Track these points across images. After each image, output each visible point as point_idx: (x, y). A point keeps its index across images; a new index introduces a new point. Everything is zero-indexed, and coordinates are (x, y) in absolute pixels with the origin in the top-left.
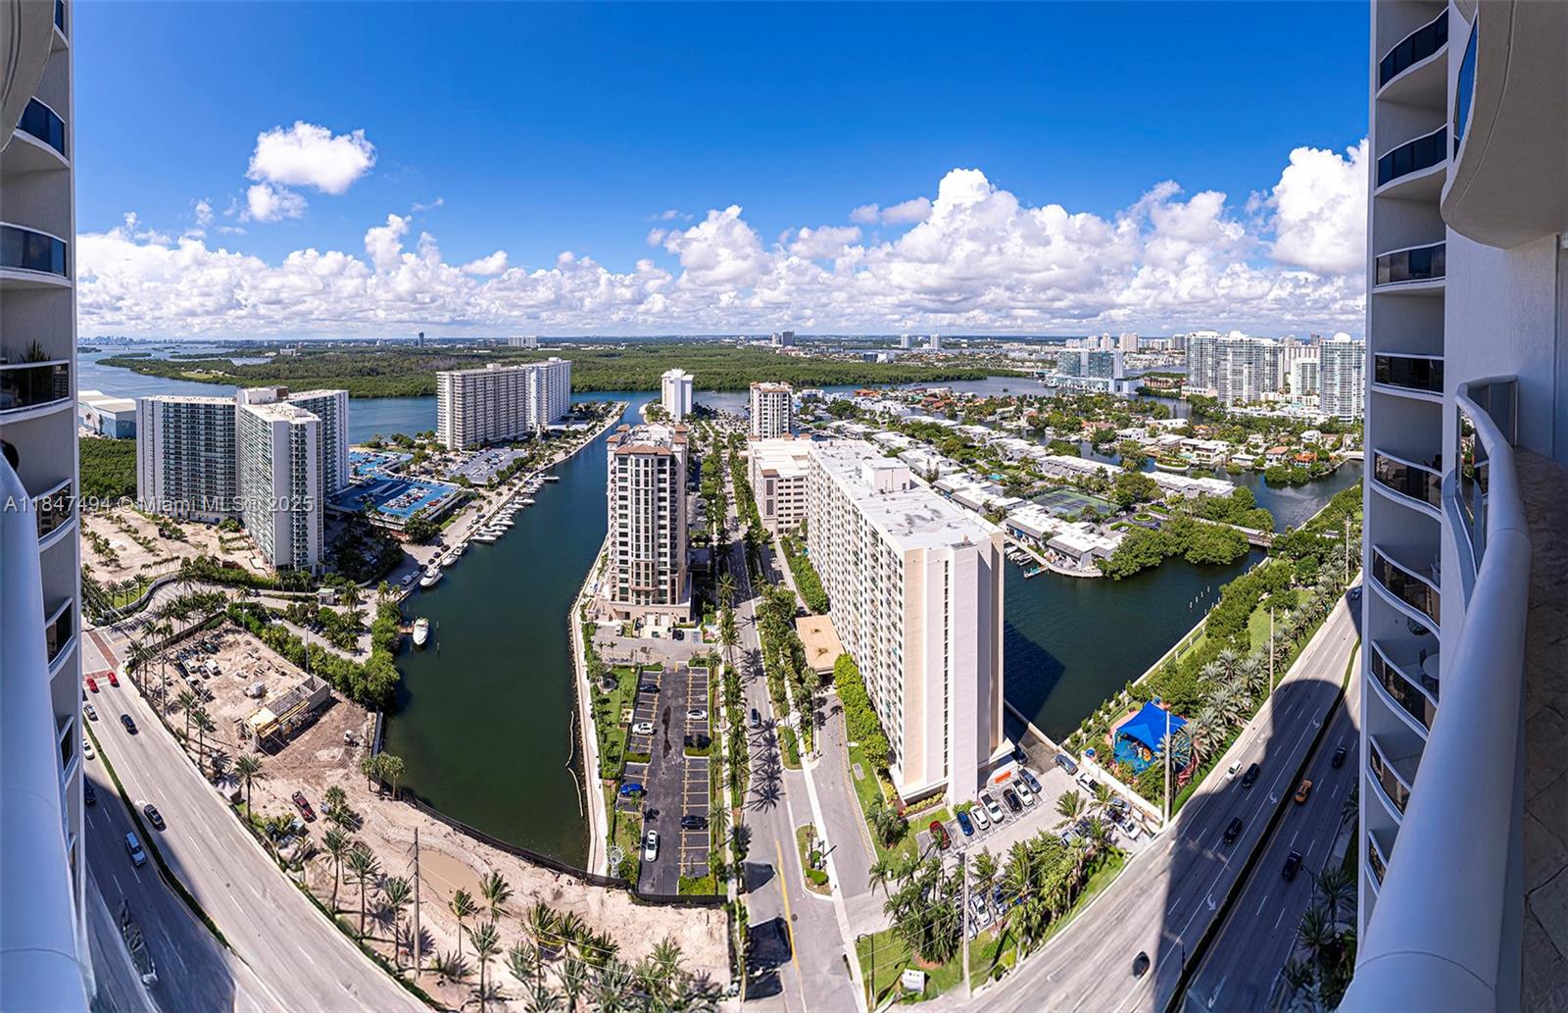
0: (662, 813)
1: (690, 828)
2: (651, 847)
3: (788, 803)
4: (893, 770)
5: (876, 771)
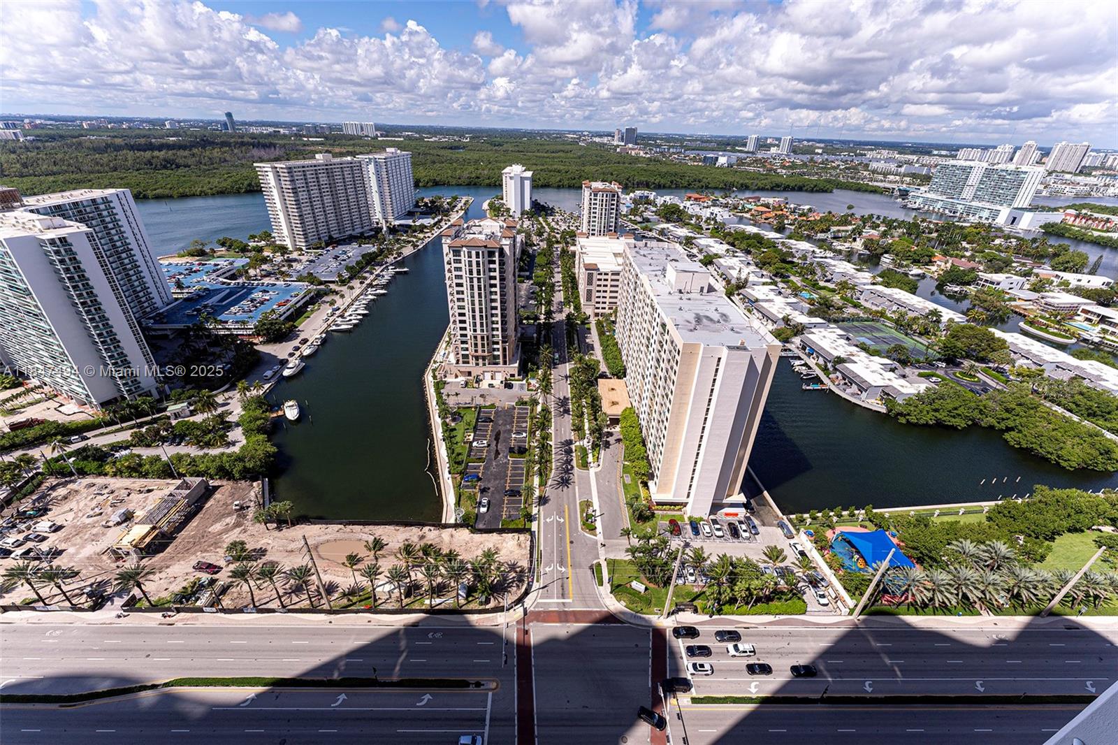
0: (492, 489)
1: (510, 496)
2: (484, 506)
3: (577, 487)
4: (651, 484)
5: (639, 482)
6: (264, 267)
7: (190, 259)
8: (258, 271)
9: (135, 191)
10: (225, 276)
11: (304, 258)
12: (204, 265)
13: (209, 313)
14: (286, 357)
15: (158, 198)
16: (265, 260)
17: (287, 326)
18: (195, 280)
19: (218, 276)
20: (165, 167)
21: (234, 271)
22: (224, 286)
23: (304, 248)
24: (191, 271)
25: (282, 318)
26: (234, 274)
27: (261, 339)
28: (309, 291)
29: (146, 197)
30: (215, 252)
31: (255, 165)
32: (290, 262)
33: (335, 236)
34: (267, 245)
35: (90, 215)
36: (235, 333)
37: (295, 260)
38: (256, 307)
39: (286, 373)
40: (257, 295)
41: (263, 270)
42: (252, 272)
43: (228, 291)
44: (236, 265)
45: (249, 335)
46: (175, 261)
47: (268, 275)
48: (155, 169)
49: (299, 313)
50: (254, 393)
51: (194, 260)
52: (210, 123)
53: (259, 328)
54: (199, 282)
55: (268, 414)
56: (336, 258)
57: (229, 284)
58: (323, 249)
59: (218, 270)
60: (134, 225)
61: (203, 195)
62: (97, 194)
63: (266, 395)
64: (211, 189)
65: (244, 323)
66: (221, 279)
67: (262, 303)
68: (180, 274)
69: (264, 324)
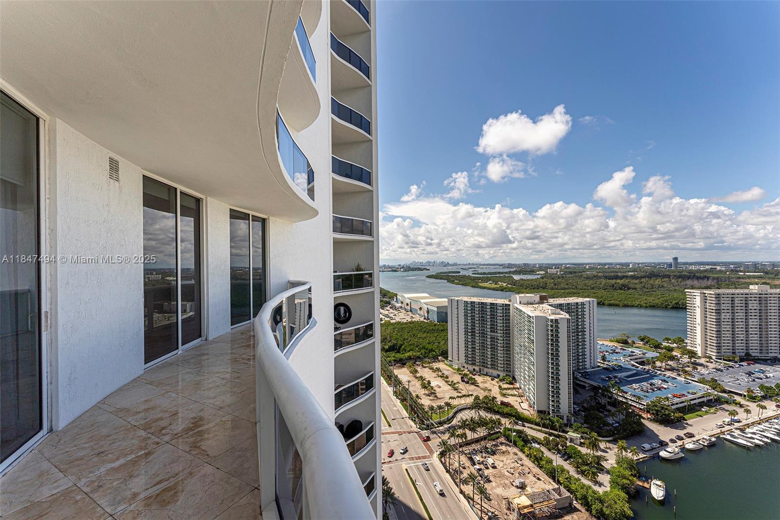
6: (670, 363)
7: (616, 344)
8: (664, 364)
9: (599, 300)
10: (636, 361)
11: (711, 366)
12: (624, 350)
13: (616, 382)
14: (667, 441)
15: (610, 305)
16: (672, 358)
17: (677, 415)
18: (615, 358)
19: (631, 360)
20: (621, 289)
21: (644, 359)
22: (634, 368)
23: (714, 357)
24: (614, 352)
25: (673, 407)
26: (643, 362)
27: (649, 416)
28: (709, 395)
29: (603, 304)
30: (635, 343)
31: (686, 290)
32: (695, 365)
33: (753, 355)
34: (678, 347)
35: (573, 310)
36: (630, 403)
37: (701, 365)
38: (653, 390)
39: (663, 454)
40: (657, 382)
41: (668, 365)
42: (658, 364)
43: (635, 372)
44: (647, 355)
45: (641, 409)
46: (606, 343)
47: (672, 369)
48: (615, 289)
49: (693, 408)
50: (630, 455)
51: (619, 346)
52: (659, 264)
53: (650, 407)
54: (617, 360)
55: (635, 479)
56: (750, 374)
57: (638, 367)
58: (736, 362)
59: (633, 356)
60: (592, 319)
61: (640, 306)
62: (580, 300)
63: (639, 463)
64: (646, 304)
65: (639, 398)
66: (632, 362)
67: (659, 389)
68: (607, 352)
69: (656, 406)
